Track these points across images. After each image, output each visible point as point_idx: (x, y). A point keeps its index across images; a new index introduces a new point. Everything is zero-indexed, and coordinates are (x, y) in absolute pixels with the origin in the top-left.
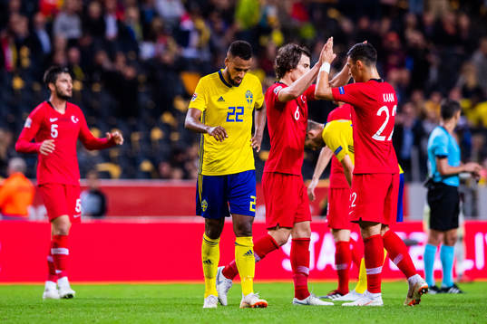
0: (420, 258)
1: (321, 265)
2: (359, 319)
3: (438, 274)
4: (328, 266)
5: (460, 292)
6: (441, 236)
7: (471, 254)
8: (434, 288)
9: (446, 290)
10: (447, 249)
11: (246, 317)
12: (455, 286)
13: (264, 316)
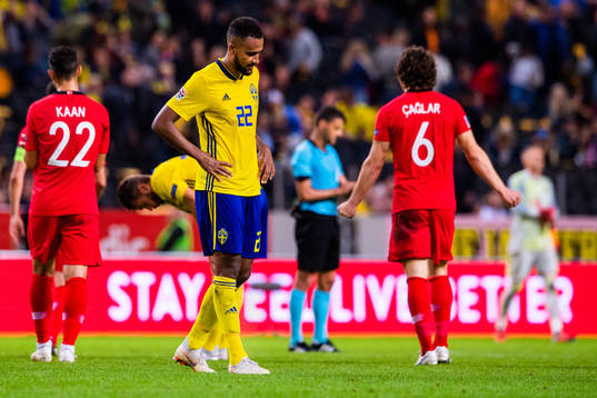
0: (284, 306)
1: (158, 314)
2: (207, 384)
3: (308, 327)
4: (168, 317)
5: (336, 350)
6: (312, 279)
7: (348, 303)
8: (303, 345)
9: (316, 347)
10: (322, 295)
11: (63, 379)
12: (329, 343)
13: (87, 379)
